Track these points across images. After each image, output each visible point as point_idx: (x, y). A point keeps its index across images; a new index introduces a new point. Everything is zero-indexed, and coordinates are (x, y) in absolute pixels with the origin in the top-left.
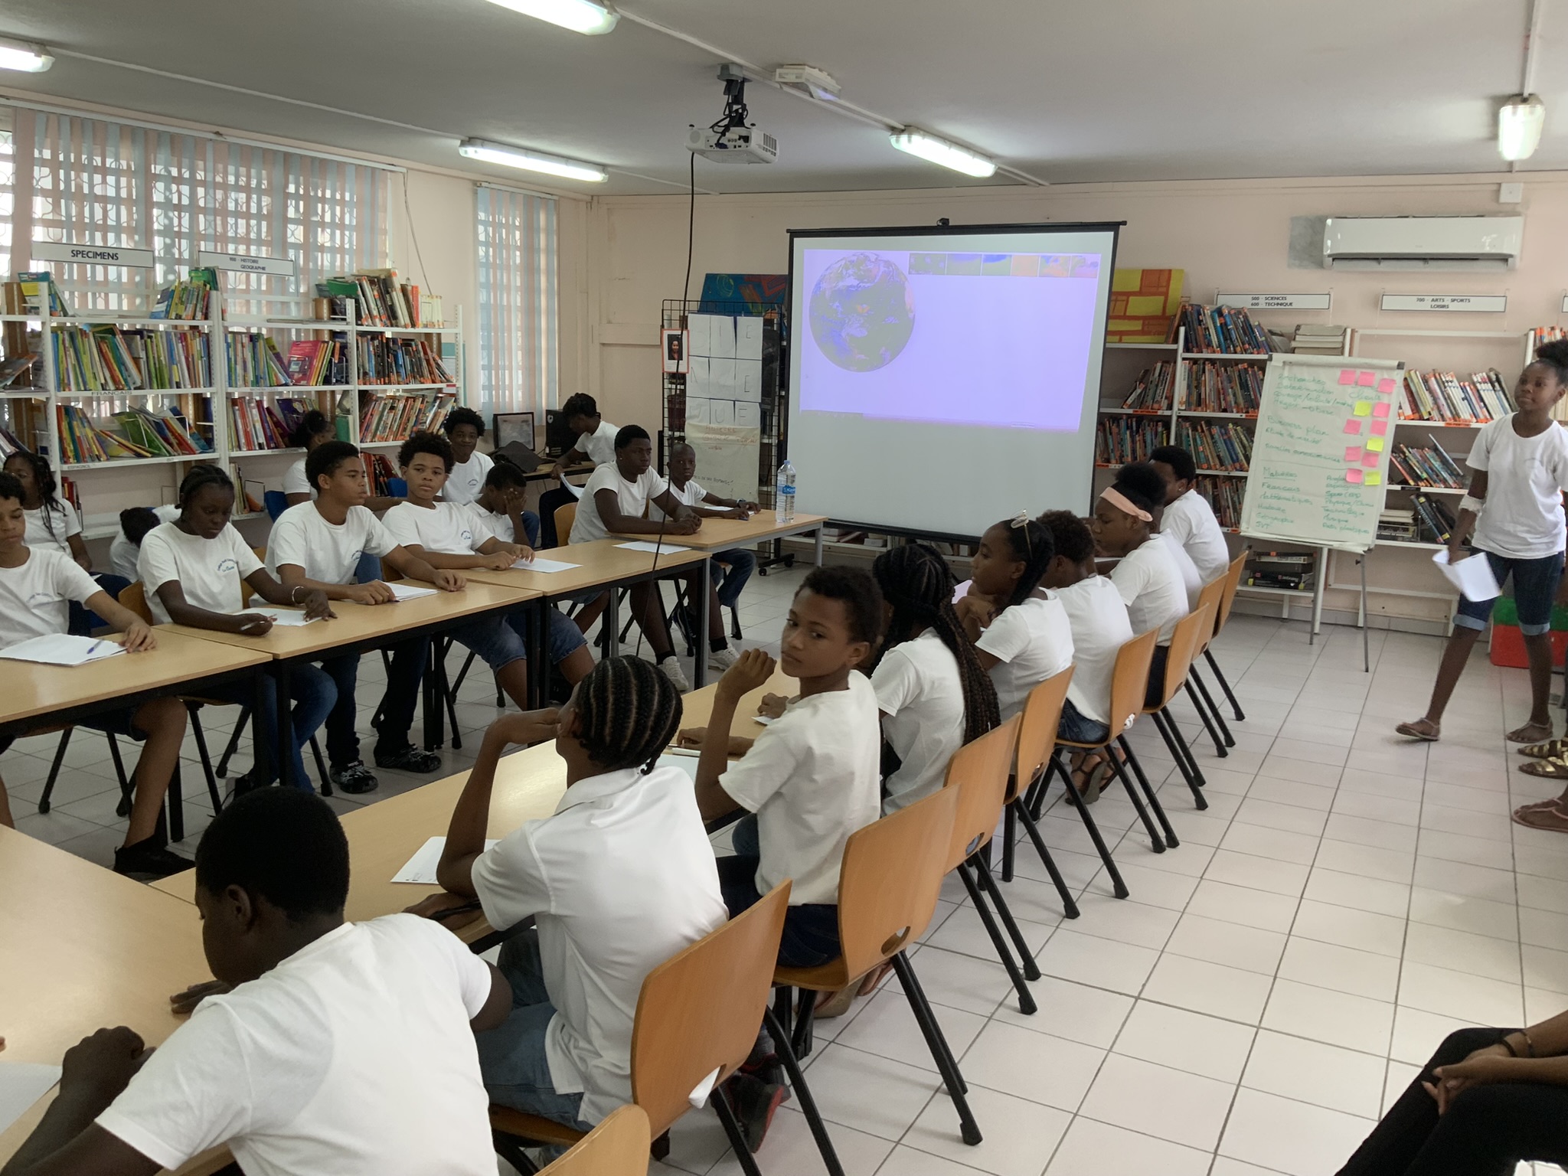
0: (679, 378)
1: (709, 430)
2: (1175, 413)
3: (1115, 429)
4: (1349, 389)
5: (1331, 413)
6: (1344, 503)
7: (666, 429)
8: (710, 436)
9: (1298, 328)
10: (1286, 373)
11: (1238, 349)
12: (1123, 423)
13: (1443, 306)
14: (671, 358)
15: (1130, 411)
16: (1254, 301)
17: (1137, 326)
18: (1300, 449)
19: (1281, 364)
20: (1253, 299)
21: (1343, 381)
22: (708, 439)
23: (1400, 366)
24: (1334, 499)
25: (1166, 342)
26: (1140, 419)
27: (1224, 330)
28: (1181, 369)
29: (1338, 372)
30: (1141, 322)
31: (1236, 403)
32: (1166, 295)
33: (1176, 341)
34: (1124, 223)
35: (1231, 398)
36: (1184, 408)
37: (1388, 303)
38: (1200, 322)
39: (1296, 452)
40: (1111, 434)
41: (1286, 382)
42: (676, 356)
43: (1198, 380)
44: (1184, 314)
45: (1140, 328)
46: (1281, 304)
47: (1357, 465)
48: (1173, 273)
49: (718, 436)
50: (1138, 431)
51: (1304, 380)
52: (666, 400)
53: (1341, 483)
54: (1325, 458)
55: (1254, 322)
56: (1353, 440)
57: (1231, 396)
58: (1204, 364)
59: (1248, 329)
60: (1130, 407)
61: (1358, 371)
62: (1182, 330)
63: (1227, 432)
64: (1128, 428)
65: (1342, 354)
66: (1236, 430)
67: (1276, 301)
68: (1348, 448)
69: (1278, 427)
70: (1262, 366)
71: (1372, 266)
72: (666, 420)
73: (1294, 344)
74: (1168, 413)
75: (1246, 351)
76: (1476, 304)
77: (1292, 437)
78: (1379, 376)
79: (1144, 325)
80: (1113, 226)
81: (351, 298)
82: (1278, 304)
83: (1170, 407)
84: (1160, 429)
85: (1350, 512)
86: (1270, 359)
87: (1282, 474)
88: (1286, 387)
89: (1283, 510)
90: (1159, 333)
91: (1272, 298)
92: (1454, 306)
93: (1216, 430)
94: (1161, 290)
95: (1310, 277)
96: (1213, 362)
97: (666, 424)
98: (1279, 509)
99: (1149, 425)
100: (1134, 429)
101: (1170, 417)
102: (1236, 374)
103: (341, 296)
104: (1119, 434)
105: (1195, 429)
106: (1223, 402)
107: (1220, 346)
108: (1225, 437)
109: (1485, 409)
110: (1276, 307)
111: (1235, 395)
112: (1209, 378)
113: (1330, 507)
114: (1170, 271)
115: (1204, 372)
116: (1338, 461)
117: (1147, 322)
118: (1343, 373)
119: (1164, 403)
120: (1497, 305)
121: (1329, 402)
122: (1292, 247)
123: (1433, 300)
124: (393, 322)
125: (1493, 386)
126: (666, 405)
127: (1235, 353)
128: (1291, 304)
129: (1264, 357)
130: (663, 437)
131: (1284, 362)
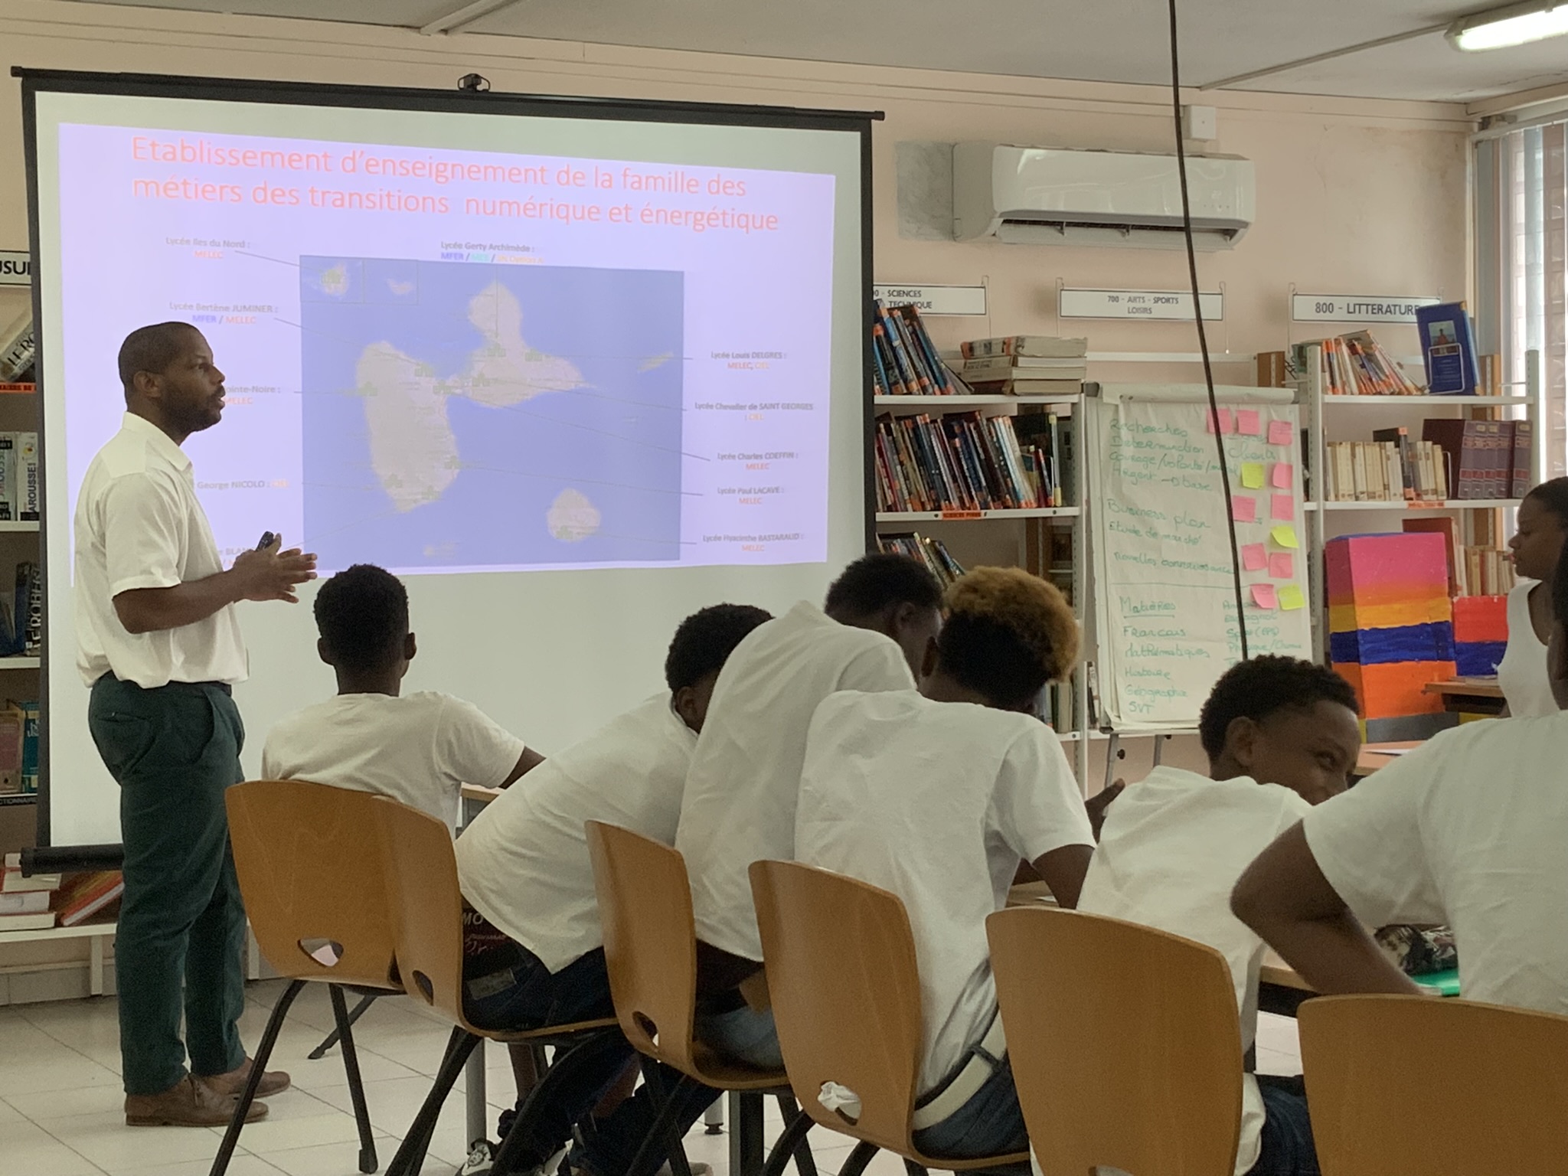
10: (1122, 418)
11: (914, 386)
13: (1145, 310)
18: (1172, 560)
19: (1116, 401)
29: (1202, 413)
34: (880, 116)
39: (1165, 562)
41: (1126, 435)
47: (1264, 577)
51: (1152, 430)
61: (1235, 410)
66: (924, 546)
67: (906, 300)
69: (1126, 519)
71: (1053, 236)
75: (924, 390)
77: (1154, 535)
78: (1264, 415)
80: (856, 121)
87: (1152, 607)
88: (1128, 444)
89: (1166, 675)
92: (1160, 311)
118: (1211, 413)
121: (1200, 467)
122: (901, 197)
123: (1130, 300)
128: (929, 304)
131: (1122, 397)
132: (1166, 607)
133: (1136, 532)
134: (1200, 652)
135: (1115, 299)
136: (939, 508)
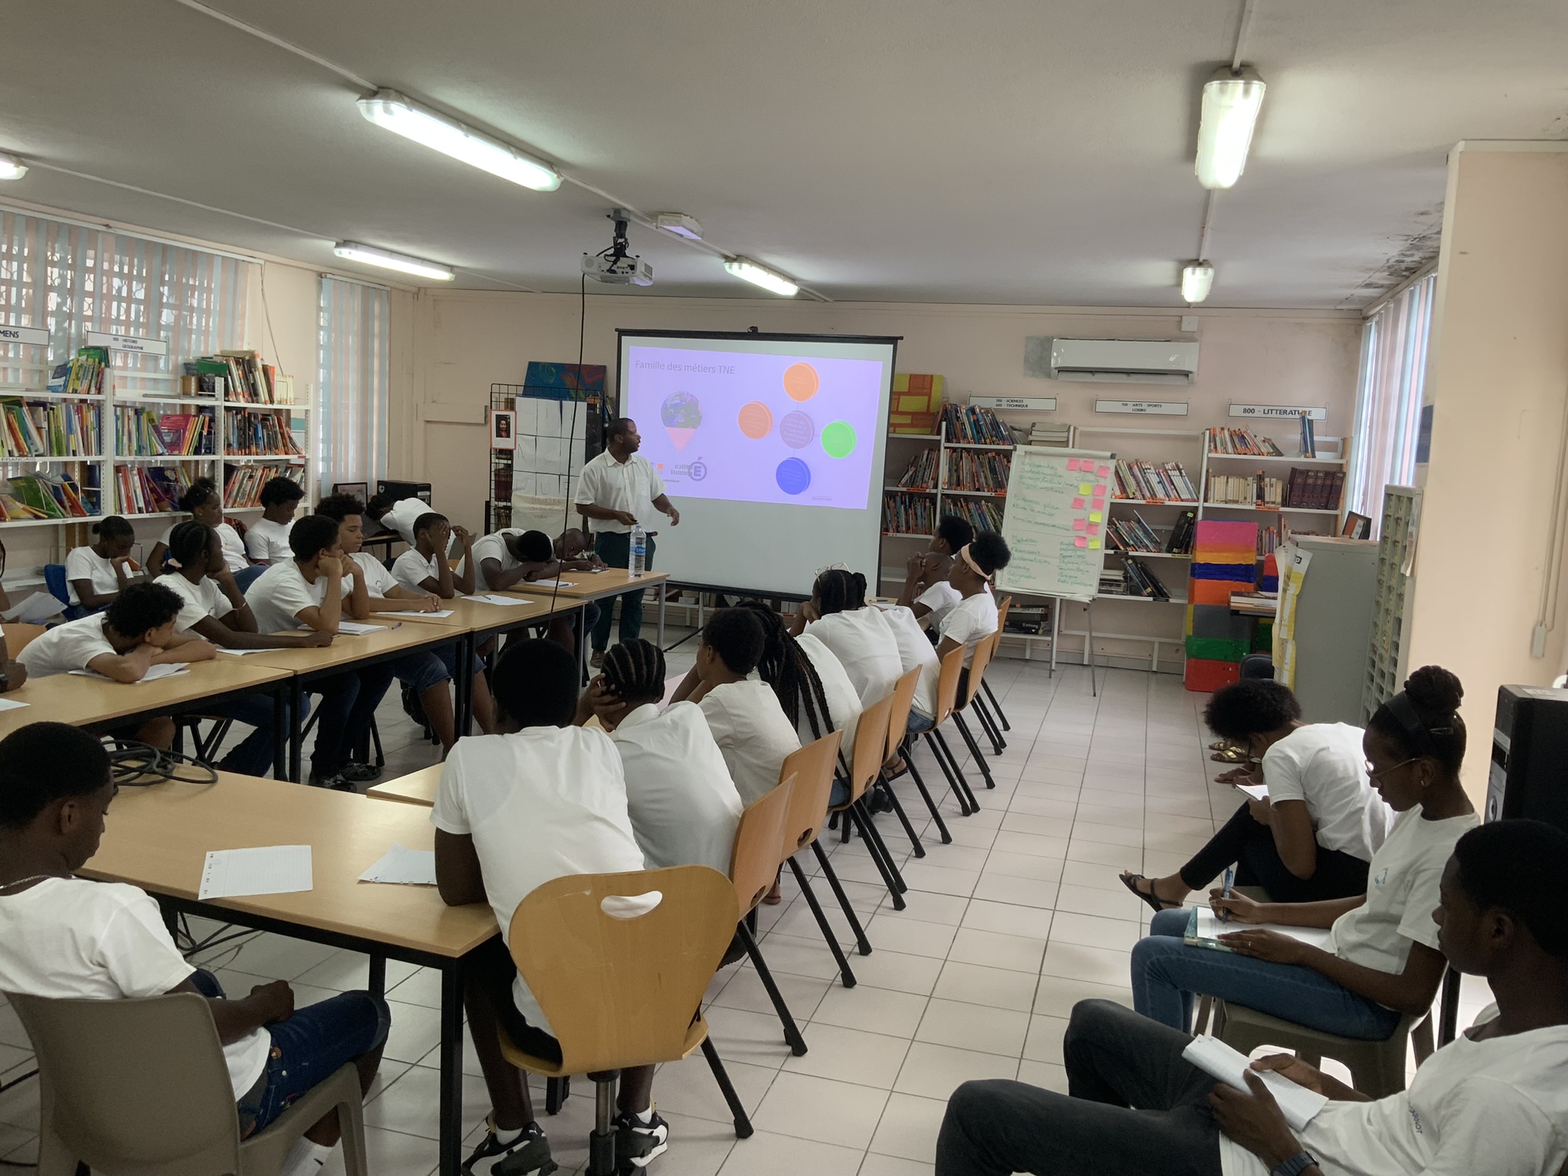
0: (508, 454)
1: (534, 501)
2: (939, 491)
3: (892, 504)
4: (1075, 474)
5: (1062, 492)
6: (1073, 563)
7: (493, 500)
8: (535, 506)
9: (1034, 425)
10: (1027, 461)
11: (988, 441)
12: (898, 499)
13: (1142, 410)
14: (499, 435)
15: (905, 489)
16: (998, 403)
17: (907, 420)
18: (1039, 521)
19: (1024, 454)
20: (998, 401)
21: (1070, 468)
22: (534, 508)
23: (1113, 457)
24: (1066, 560)
25: (931, 434)
26: (911, 495)
27: (976, 424)
28: (944, 456)
29: (1066, 461)
30: (910, 417)
31: (986, 484)
32: (929, 395)
33: (939, 433)
34: (902, 338)
35: (983, 479)
36: (946, 487)
37: (1101, 406)
38: (958, 418)
39: (1036, 523)
40: (889, 508)
41: (1027, 468)
42: (503, 434)
43: (957, 465)
44: (945, 411)
45: (909, 422)
46: (1019, 406)
47: (1082, 534)
48: (934, 377)
49: (543, 507)
50: (910, 506)
51: (1040, 466)
52: (493, 473)
53: (1071, 547)
54: (1059, 527)
55: (1000, 419)
56: (1079, 514)
57: (983, 478)
58: (961, 452)
59: (995, 425)
60: (903, 486)
61: (1082, 460)
62: (944, 424)
63: (980, 507)
64: (902, 503)
65: (1068, 446)
66: (987, 506)
67: (1015, 403)
68: (1076, 520)
69: (1022, 503)
70: (1008, 455)
71: (1088, 377)
72: (493, 491)
73: (1031, 438)
74: (934, 491)
75: (993, 443)
76: (1166, 409)
77: (1033, 511)
78: (1098, 464)
79: (912, 420)
80: (893, 340)
81: (220, 376)
82: (1016, 405)
83: (936, 486)
84: (928, 504)
85: (1078, 570)
86: (1015, 449)
87: (1026, 540)
88: (1027, 472)
89: (1028, 569)
90: (925, 426)
91: (1012, 401)
92: (1151, 410)
93: (972, 506)
94: (925, 391)
95: (1040, 385)
96: (968, 450)
97: (493, 495)
98: (1024, 568)
99: (919, 501)
100: (907, 504)
101: (936, 494)
102: (987, 461)
103: (210, 374)
104: (895, 508)
105: (955, 505)
106: (977, 483)
107: (973, 438)
108: (980, 511)
109: (1174, 491)
110: (1015, 408)
111: (986, 478)
112: (965, 464)
113: (1063, 566)
114: (932, 376)
115: (961, 458)
116: (1069, 530)
117: (915, 417)
118: (1070, 461)
119: (931, 483)
120: (1180, 409)
121: (1060, 484)
122: (1026, 360)
123: (1134, 405)
124: (255, 399)
125: (1181, 473)
126: (493, 478)
127: (986, 444)
128: (1027, 406)
129: (1011, 447)
130: (490, 506)
131: (1026, 452)
132: (1033, 541)
133: (1025, 509)
134: (1046, 562)
135: (1126, 405)
136: (996, 491)
